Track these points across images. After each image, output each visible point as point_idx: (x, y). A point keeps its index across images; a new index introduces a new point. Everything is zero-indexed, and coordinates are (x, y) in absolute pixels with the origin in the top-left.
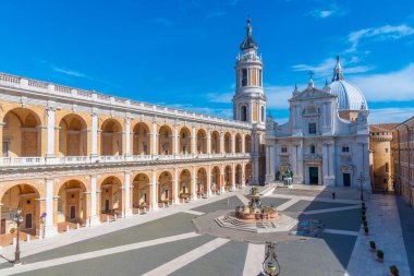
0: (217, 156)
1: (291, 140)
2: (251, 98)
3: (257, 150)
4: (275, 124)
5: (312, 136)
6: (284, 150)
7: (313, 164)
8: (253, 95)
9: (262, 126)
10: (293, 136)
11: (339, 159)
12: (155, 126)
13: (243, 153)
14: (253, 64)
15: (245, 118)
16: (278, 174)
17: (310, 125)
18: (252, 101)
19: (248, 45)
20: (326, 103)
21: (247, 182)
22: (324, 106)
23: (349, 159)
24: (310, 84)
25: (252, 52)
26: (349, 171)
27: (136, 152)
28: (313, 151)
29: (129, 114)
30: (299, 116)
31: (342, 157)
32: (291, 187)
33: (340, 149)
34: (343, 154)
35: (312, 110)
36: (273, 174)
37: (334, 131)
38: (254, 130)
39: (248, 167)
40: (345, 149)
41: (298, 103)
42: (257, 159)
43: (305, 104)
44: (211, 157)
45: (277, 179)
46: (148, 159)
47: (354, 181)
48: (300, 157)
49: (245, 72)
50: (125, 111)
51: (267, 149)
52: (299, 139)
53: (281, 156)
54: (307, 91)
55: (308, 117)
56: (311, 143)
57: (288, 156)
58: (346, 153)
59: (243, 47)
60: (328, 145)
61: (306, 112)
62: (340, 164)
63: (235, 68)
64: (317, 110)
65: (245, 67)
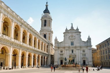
1: (65, 48)
2: (48, 31)
4: (58, 42)
5: (72, 46)
6: (62, 52)
11: (81, 55)
13: (46, 52)
14: (49, 18)
17: (71, 42)
23: (85, 55)
26: (85, 59)
28: (73, 52)
31: (83, 54)
33: (82, 51)
35: (72, 36)
37: (80, 45)
38: (49, 44)
39: (47, 58)
40: (84, 51)
41: (67, 34)
42: (50, 56)
47: (86, 63)
49: (45, 21)
51: (55, 51)
53: (60, 54)
54: (71, 29)
55: (71, 39)
56: (72, 49)
57: (63, 54)
58: (84, 53)
59: (45, 12)
60: (78, 50)
61: (70, 37)
62: (82, 57)
63: (41, 20)
64: (74, 37)
65: (45, 19)
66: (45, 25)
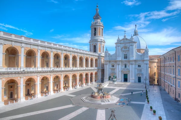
0: (82, 69)
1: (116, 62)
2: (98, 41)
3: (100, 66)
4: (109, 54)
5: (126, 59)
6: (113, 66)
7: (125, 73)
8: (99, 40)
9: (103, 55)
10: (117, 60)
11: (136, 70)
12: (52, 53)
13: (94, 67)
14: (99, 26)
15: (95, 51)
16: (110, 77)
17: (124, 55)
18: (99, 43)
19: (97, 17)
20: (132, 45)
21: (95, 81)
22: (131, 47)
23: (141, 71)
24: (125, 36)
25: (99, 21)
26: (140, 76)
27: (42, 66)
28: (126, 67)
29: (40, 48)
30: (120, 51)
32: (116, 83)
33: (137, 66)
34: (138, 68)
35: (125, 47)
36: (108, 77)
37: (134, 58)
38: (99, 57)
39: (96, 74)
40: (139, 66)
41: (120, 45)
42: (100, 70)
43: (122, 45)
44: (79, 69)
45: (109, 80)
46: (49, 69)
47: (142, 80)
48: (120, 70)
49: (95, 29)
50: (38, 46)
51: (105, 66)
52: (120, 61)
53: (111, 69)
54: (123, 39)
55: (123, 51)
56: (125, 63)
57: (114, 69)
58: (139, 68)
59: (95, 18)
60: (132, 64)
61: (123, 49)
62: (137, 72)
63: (91, 27)
64: (128, 48)
65: (95, 27)
66: (95, 34)
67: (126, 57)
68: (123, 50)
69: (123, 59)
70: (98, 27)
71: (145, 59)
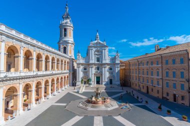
1: (89, 64)
2: (69, 43)
3: (72, 69)
5: (98, 62)
6: (85, 69)
7: (98, 75)
8: (70, 42)
10: (90, 62)
12: (35, 53)
13: (66, 70)
15: (65, 53)
16: (82, 80)
17: (97, 58)
18: (69, 45)
20: (104, 49)
22: (104, 51)
23: (112, 73)
25: (68, 21)
26: (112, 78)
28: (98, 69)
30: (93, 54)
34: (110, 71)
35: (98, 51)
36: (80, 80)
38: (70, 59)
39: (68, 77)
42: (71, 74)
43: (95, 49)
45: (82, 83)
47: (113, 82)
52: (93, 64)
53: (84, 72)
56: (97, 66)
57: (87, 72)
60: (105, 67)
64: (100, 52)
65: (65, 27)
67: (98, 60)
68: (96, 53)
69: (96, 62)
70: (69, 27)
71: (117, 62)
